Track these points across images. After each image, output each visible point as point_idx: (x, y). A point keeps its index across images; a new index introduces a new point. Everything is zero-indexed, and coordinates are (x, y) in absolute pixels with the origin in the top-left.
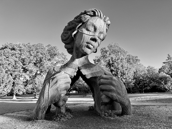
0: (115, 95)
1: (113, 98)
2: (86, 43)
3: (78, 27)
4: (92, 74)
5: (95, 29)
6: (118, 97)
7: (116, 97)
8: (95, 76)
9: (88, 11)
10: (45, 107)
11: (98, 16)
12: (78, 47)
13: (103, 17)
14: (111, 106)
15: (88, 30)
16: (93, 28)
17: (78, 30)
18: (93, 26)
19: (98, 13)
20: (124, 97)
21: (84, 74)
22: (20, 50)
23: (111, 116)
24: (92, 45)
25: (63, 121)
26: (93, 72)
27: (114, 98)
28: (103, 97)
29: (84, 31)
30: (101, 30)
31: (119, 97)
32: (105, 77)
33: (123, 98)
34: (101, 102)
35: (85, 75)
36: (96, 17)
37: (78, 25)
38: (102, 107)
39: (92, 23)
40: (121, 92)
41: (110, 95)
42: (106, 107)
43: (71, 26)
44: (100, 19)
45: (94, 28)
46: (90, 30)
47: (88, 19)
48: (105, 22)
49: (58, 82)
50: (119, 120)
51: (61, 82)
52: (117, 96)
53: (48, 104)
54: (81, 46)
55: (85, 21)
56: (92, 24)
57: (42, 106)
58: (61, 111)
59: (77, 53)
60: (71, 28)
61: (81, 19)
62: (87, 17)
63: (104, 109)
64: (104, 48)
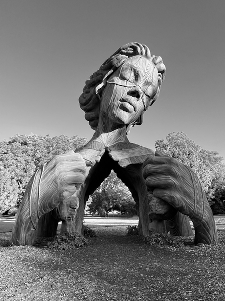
0: (177, 196)
1: (173, 203)
2: (120, 101)
3: (106, 76)
4: (131, 159)
5: (137, 76)
6: (185, 201)
7: (181, 202)
8: (137, 162)
9: (124, 47)
10: (30, 218)
11: (142, 54)
12: (106, 111)
13: (152, 56)
14: (173, 227)
15: (123, 78)
16: (133, 74)
17: (106, 82)
18: (133, 71)
19: (141, 49)
20: (200, 201)
21: (115, 159)
22: (34, 145)
23: (171, 245)
24: (131, 104)
25: (64, 249)
26: (133, 156)
27: (177, 203)
28: (154, 202)
29: (117, 80)
30: (147, 78)
31: (188, 201)
32: (156, 160)
33: (198, 203)
34: (150, 213)
35: (118, 161)
36: (139, 56)
37: (107, 73)
38: (152, 225)
39: (131, 65)
40: (192, 190)
41: (167, 197)
42: (160, 226)
43: (95, 79)
44: (146, 59)
45: (135, 75)
46: (127, 77)
47: (123, 61)
48: (155, 64)
49: (57, 166)
50: (190, 253)
51: (64, 167)
52: (183, 199)
53: (36, 213)
54: (110, 108)
55: (119, 64)
56: (131, 67)
57: (25, 216)
58: (66, 230)
59: (104, 123)
60: (94, 81)
61: (111, 63)
62: (122, 57)
63: (155, 228)
64: (161, 141)
